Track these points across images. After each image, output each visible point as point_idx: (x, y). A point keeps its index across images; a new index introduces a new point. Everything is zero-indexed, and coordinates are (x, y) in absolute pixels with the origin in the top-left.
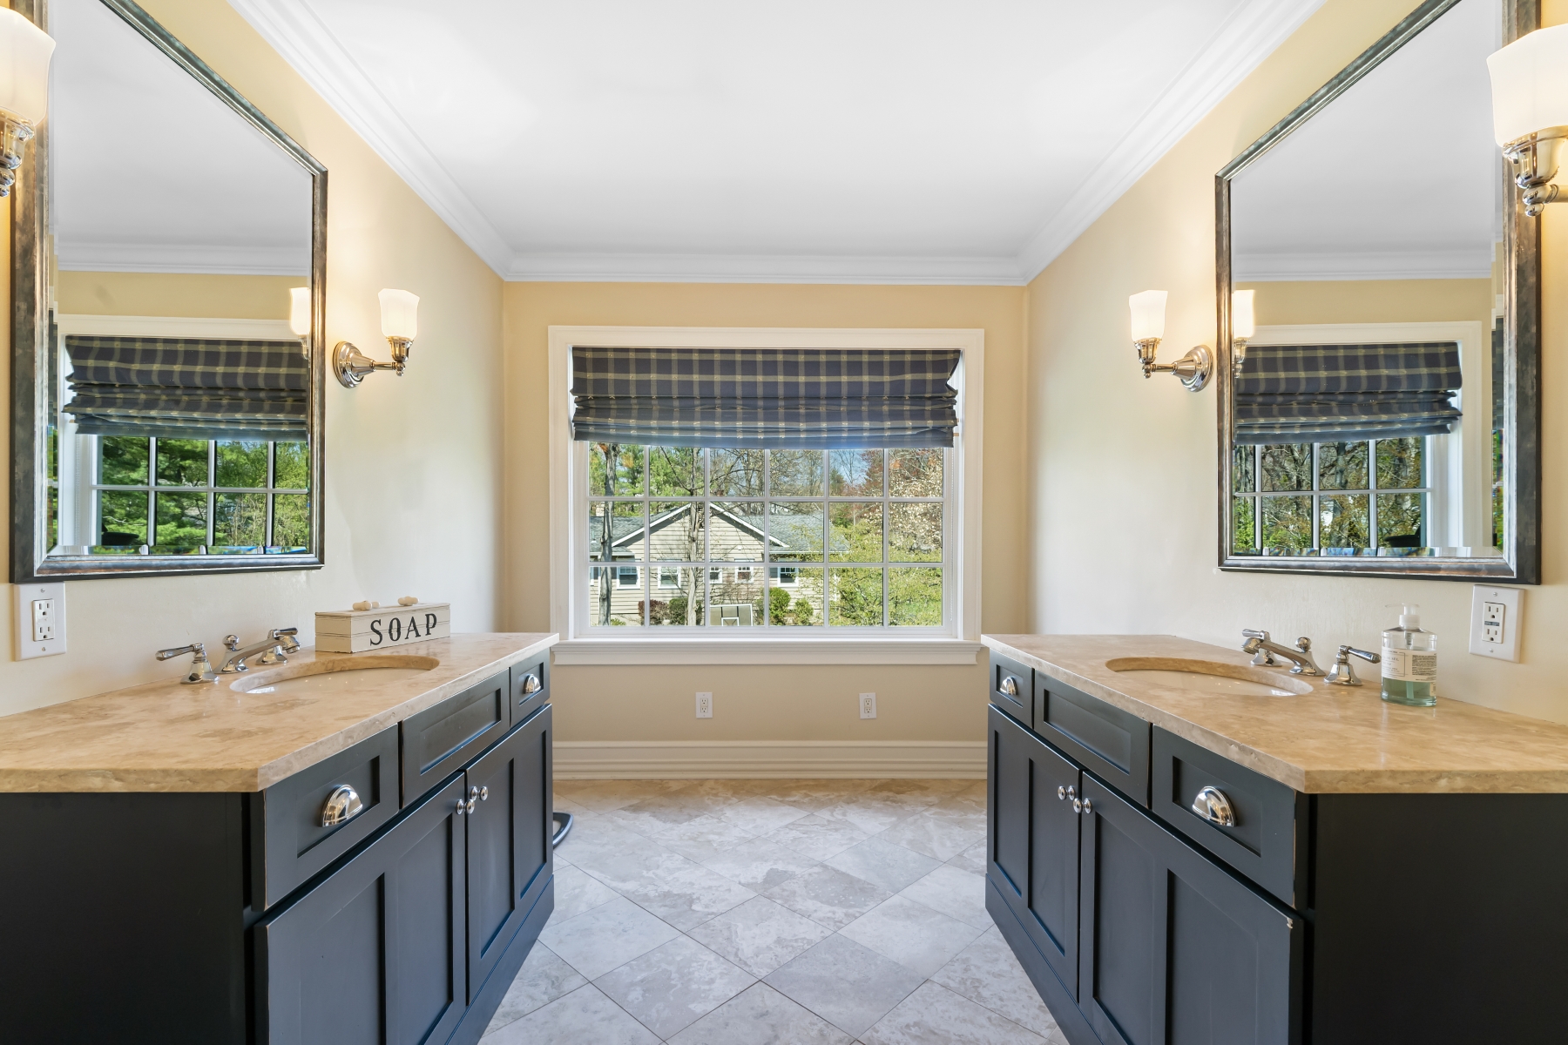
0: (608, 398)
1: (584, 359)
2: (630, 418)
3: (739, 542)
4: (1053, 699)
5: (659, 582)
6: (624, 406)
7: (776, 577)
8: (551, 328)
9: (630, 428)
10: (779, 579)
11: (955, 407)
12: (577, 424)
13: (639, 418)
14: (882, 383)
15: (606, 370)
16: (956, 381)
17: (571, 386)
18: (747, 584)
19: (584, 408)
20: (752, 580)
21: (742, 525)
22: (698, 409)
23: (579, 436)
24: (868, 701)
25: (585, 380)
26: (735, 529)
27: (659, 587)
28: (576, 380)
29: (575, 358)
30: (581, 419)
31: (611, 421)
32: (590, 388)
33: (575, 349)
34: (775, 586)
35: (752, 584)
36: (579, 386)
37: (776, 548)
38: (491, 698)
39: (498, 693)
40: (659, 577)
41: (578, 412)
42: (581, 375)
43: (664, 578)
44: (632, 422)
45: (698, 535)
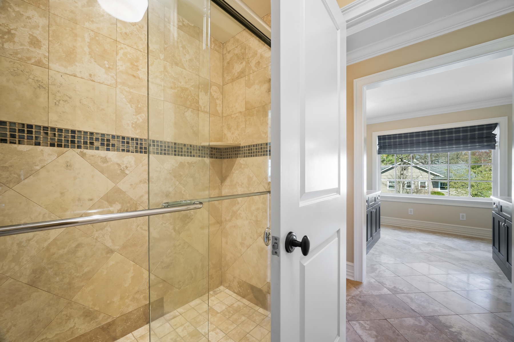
0: (386, 146)
1: (380, 138)
2: (392, 149)
3: (421, 175)
4: (503, 207)
5: (388, 188)
6: (390, 146)
7: (438, 188)
8: (373, 133)
9: (392, 151)
10: (439, 189)
11: (496, 139)
12: (379, 151)
13: (394, 149)
14: (467, 135)
15: (386, 140)
16: (497, 131)
17: (377, 143)
18: (424, 190)
19: (380, 148)
20: (426, 188)
21: (422, 169)
22: (409, 146)
23: (379, 153)
24: (463, 216)
25: (381, 142)
26: (419, 170)
27: (388, 189)
28: (379, 142)
29: (378, 138)
30: (380, 150)
31: (387, 150)
32: (382, 144)
33: (378, 136)
34: (437, 191)
35: (426, 190)
36: (379, 144)
37: (438, 177)
38: (374, 198)
39: (375, 198)
40: (388, 186)
41: (379, 149)
42: (380, 141)
43: (390, 186)
44: (392, 150)
45: (403, 173)
